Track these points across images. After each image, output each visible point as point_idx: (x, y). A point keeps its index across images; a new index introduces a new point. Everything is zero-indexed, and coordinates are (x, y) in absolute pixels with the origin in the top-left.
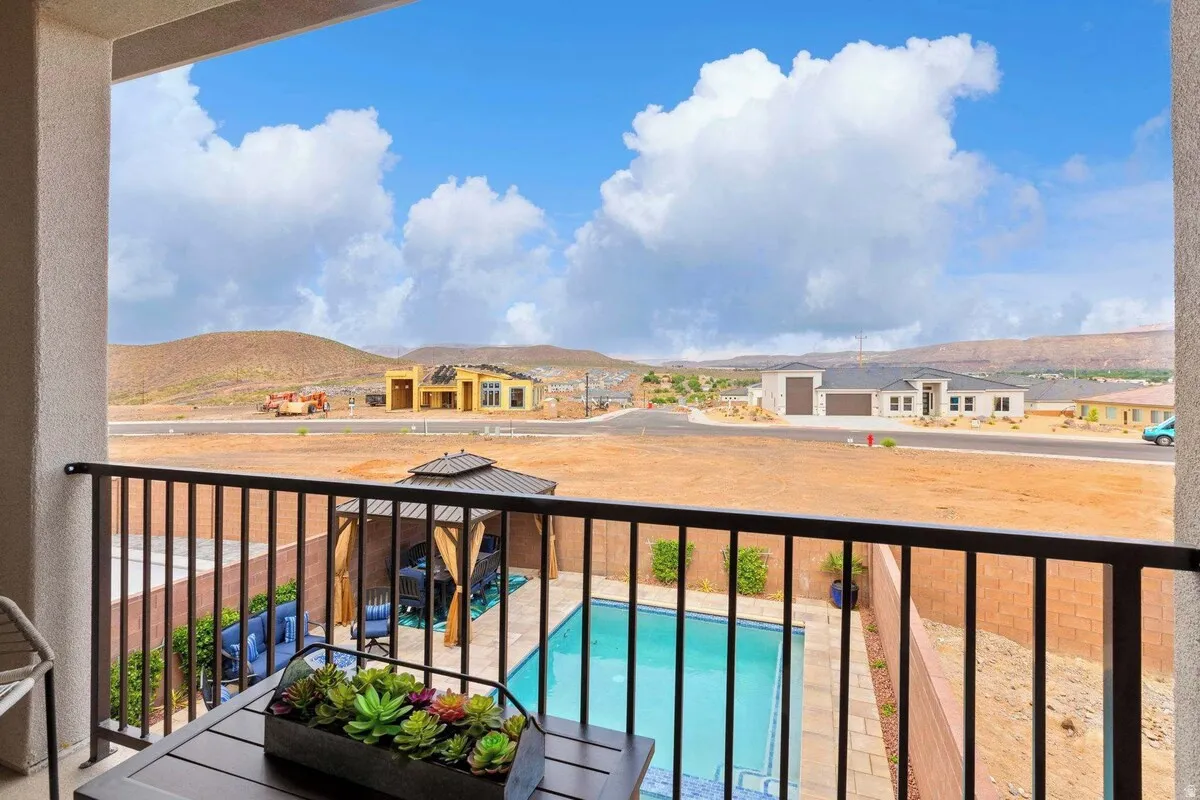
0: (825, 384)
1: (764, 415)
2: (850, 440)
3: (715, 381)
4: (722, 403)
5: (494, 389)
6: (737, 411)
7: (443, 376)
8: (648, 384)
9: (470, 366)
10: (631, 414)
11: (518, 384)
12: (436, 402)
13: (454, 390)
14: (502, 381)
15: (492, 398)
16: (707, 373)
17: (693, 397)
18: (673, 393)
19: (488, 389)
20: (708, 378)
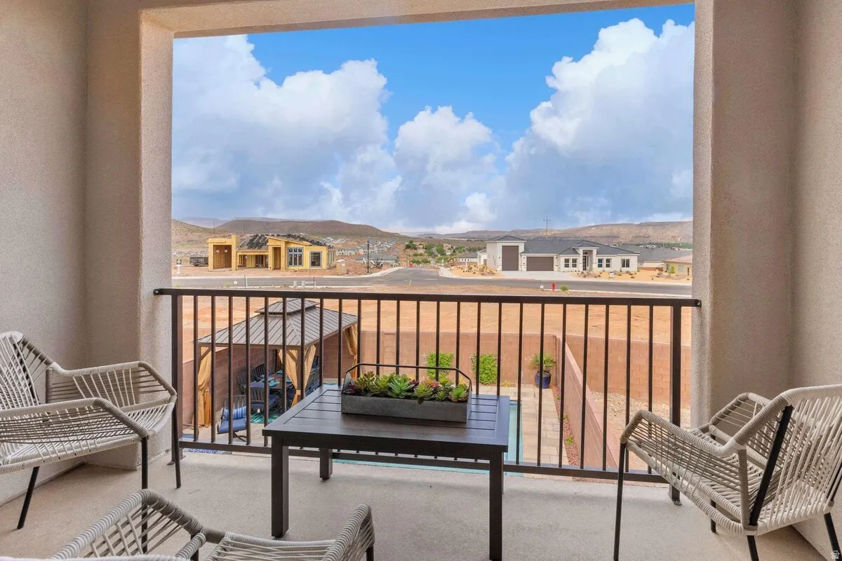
0: (526, 251)
1: (488, 271)
2: (542, 287)
3: (454, 248)
4: (460, 263)
5: (298, 253)
6: (471, 268)
7: (257, 243)
8: (408, 250)
9: (278, 236)
10: (398, 271)
11: (316, 249)
12: (250, 263)
13: (266, 254)
14: (304, 247)
15: (296, 260)
16: (449, 242)
17: (440, 259)
18: (426, 256)
19: (293, 253)
20: (450, 246)
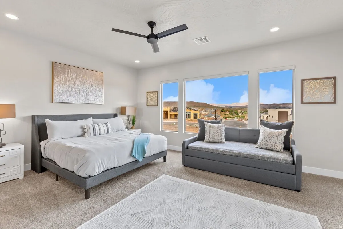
5: (189, 114)
11: (196, 112)
12: (173, 117)
14: (191, 111)
15: (188, 116)
18: (230, 115)
19: (188, 114)
20: (240, 111)
